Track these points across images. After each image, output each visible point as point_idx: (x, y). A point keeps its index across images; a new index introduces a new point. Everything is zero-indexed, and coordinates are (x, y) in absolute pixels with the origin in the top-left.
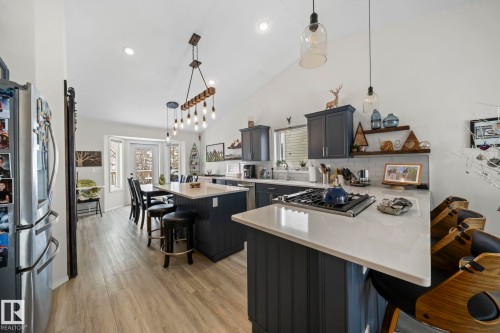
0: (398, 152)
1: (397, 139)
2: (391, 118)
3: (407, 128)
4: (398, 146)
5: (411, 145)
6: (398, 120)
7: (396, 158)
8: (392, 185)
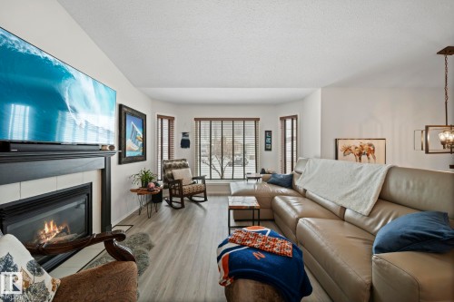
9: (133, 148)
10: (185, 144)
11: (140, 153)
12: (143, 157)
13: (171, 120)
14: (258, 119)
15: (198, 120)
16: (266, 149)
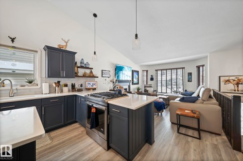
2: (87, 64)
3: (91, 69)
5: (91, 75)
9: (135, 81)
10: (152, 79)
12: (138, 83)
13: (147, 71)
14: (184, 68)
15: (157, 70)
16: (189, 81)
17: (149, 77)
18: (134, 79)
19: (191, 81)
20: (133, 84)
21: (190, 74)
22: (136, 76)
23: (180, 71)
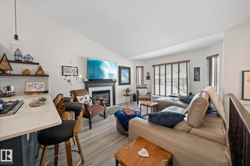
0: (33, 76)
1: (33, 69)
2: (29, 57)
3: (38, 64)
4: (33, 73)
5: (40, 73)
6: (33, 59)
7: (32, 78)
8: (31, 93)
9: (124, 79)
10: (148, 78)
11: (128, 82)
12: (129, 83)
13: (142, 67)
14: (189, 61)
15: (154, 66)
16: (195, 80)
17: (145, 75)
18: (122, 78)
19: (199, 80)
20: (120, 84)
21: (197, 70)
22: (124, 74)
23: (183, 66)
